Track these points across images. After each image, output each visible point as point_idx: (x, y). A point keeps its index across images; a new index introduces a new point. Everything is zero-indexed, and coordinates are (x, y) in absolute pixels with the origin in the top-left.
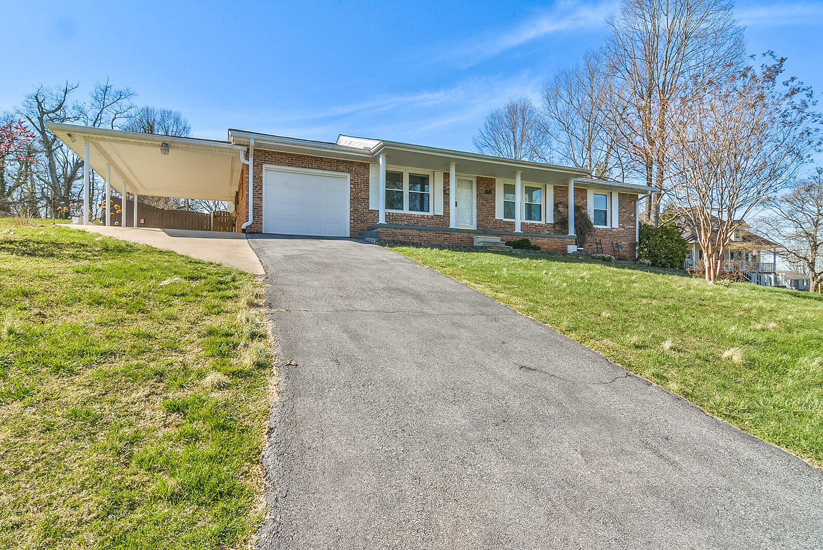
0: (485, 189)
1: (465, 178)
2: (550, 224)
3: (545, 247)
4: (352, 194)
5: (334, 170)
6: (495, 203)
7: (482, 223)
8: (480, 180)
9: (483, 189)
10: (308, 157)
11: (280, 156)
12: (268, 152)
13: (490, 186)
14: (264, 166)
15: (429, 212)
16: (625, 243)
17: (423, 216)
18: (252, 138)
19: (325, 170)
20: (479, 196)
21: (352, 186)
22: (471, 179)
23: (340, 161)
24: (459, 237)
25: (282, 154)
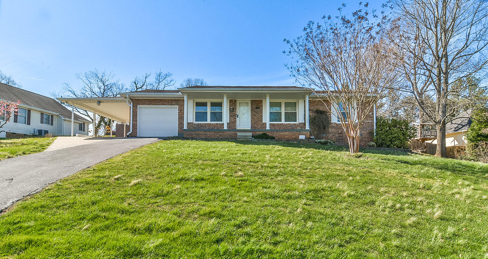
0: (257, 106)
1: (243, 101)
2: (302, 123)
3: (287, 137)
4: (179, 115)
5: (170, 105)
6: (262, 114)
7: (254, 125)
8: (253, 102)
9: (255, 106)
10: (157, 100)
11: (145, 101)
12: (139, 100)
13: (259, 104)
14: (138, 106)
15: (222, 121)
16: (364, 132)
17: (217, 124)
18: (127, 94)
19: (165, 105)
20: (252, 110)
21: (179, 111)
22: (248, 101)
23: (173, 100)
24: (229, 134)
25: (145, 100)
